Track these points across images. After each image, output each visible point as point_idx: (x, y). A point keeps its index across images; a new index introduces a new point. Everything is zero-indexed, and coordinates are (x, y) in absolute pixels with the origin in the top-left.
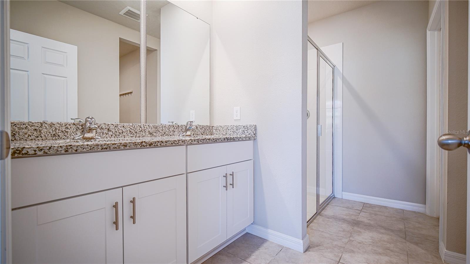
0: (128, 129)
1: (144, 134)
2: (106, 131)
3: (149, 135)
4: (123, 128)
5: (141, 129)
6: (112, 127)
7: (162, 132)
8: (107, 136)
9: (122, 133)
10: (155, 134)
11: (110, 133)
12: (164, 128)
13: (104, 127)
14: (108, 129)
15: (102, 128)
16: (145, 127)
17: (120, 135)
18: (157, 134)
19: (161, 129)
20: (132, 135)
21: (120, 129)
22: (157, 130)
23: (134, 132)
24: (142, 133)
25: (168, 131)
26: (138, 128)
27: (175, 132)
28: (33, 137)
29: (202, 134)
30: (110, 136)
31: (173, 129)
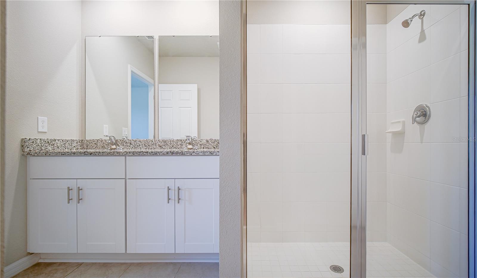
0: (143, 143)
1: (155, 147)
2: (129, 145)
3: (159, 148)
4: (139, 143)
5: (152, 143)
6: (132, 142)
7: (170, 145)
8: (130, 148)
9: (139, 146)
10: (164, 147)
11: (132, 146)
12: (172, 142)
13: (128, 142)
14: (130, 143)
15: (127, 143)
16: (156, 141)
17: (138, 147)
18: (166, 147)
19: (170, 143)
20: (146, 148)
21: (138, 143)
22: (165, 144)
23: (147, 145)
24: (153, 146)
25: (176, 144)
26: (151, 142)
27: (182, 145)
28: (94, 147)
29: (214, 148)
30: (131, 148)
31: (180, 143)
